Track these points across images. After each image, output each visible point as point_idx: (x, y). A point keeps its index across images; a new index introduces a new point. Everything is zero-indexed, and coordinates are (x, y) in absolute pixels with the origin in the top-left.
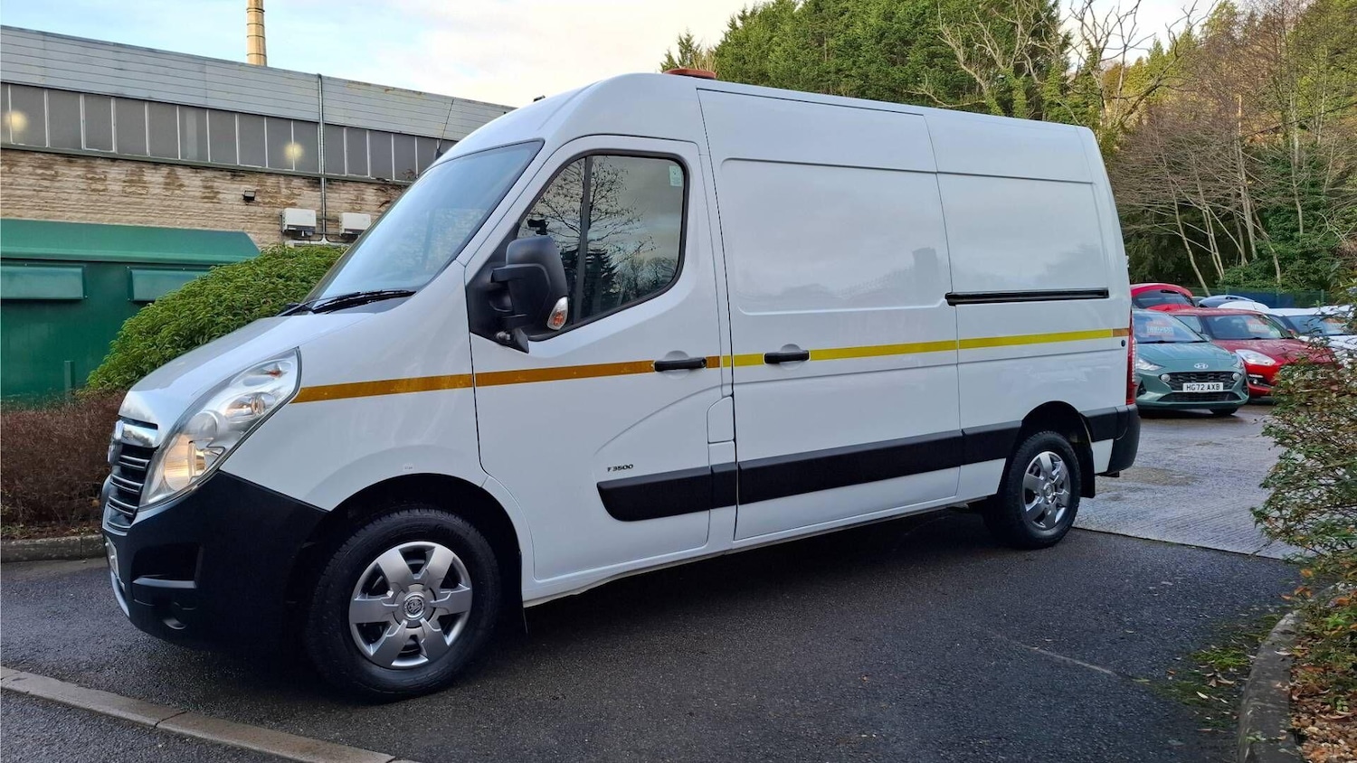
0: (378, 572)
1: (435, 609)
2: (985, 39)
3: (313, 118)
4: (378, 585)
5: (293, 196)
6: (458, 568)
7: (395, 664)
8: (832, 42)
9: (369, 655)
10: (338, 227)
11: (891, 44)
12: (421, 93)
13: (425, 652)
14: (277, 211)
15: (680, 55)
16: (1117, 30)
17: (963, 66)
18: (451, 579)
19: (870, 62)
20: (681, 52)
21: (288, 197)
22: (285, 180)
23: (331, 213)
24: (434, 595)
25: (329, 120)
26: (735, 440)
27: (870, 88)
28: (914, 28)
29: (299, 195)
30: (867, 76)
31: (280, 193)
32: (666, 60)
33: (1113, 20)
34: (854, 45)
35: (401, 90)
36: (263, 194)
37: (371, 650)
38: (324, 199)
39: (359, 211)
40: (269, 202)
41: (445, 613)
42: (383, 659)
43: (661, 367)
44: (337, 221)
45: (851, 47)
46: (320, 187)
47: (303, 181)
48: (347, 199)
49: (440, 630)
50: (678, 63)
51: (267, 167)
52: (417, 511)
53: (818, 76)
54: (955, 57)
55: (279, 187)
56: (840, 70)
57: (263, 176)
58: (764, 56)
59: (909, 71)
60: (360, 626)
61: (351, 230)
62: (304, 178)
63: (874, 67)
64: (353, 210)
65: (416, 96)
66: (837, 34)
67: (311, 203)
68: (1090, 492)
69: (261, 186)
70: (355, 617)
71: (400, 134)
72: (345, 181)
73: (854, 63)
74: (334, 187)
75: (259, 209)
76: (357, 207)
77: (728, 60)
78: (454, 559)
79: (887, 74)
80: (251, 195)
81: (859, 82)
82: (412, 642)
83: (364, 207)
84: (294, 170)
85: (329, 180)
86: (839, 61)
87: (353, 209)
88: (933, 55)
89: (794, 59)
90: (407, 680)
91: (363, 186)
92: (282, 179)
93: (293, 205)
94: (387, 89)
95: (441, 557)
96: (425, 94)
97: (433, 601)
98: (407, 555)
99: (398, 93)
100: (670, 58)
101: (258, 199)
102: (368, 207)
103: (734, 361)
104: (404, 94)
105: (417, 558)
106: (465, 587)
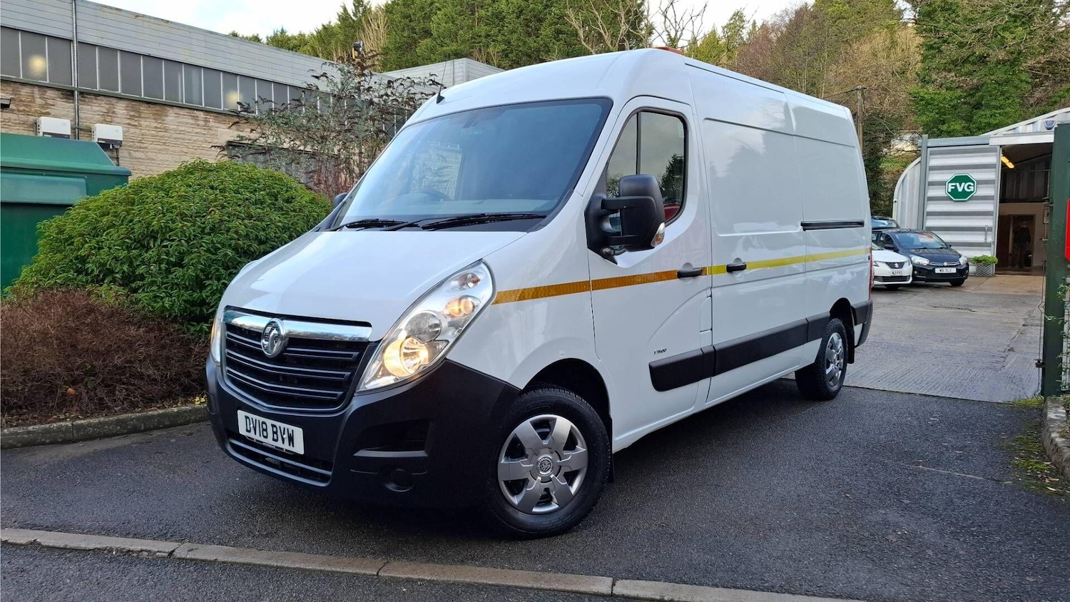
0: (516, 440)
1: (561, 467)
2: (599, 24)
3: (68, 35)
4: (517, 450)
5: (47, 105)
6: (575, 434)
7: (535, 510)
8: (483, 12)
9: (515, 504)
10: (90, 136)
11: (527, 19)
12: (168, 22)
13: (555, 500)
14: (31, 119)
15: (354, 9)
16: (689, 27)
17: (583, 43)
18: (571, 443)
19: (512, 32)
20: (354, 5)
21: (42, 106)
22: (39, 91)
23: (84, 124)
24: (559, 456)
25: (83, 38)
26: (711, 329)
27: (512, 52)
28: (545, 9)
29: (53, 105)
30: (509, 43)
31: (34, 102)
32: (342, 10)
33: (687, 18)
34: (499, 17)
35: (150, 17)
36: (17, 103)
37: (516, 500)
38: (77, 111)
39: (110, 123)
40: (24, 110)
41: (569, 470)
42: (525, 507)
43: (681, 275)
44: (89, 131)
45: (497, 18)
46: (74, 100)
47: (57, 92)
48: (99, 111)
49: (566, 483)
50: (352, 14)
51: (21, 78)
52: (540, 390)
53: (472, 38)
54: (577, 35)
55: (33, 97)
56: (489, 36)
57: (16, 86)
58: (427, 18)
59: (541, 42)
60: (506, 483)
61: (103, 140)
62: (58, 89)
63: (515, 36)
64: (105, 122)
65: (163, 23)
66: (486, 7)
67: (64, 113)
68: (851, 361)
69: (16, 95)
70: (503, 477)
71: (149, 56)
72: (97, 95)
73: (499, 31)
74: (87, 100)
75: (13, 116)
76: (109, 119)
77: (397, 17)
78: (572, 427)
79: (525, 43)
80: (7, 102)
81: (504, 47)
82: (545, 493)
83: (115, 119)
84: (48, 82)
85: (82, 93)
86: (488, 28)
87: (105, 120)
88: (559, 32)
89: (453, 22)
90: (545, 522)
91: (114, 101)
92: (36, 90)
93: (47, 114)
94: (137, 16)
95: (563, 425)
96: (172, 22)
97: (558, 461)
98: (537, 425)
99: (147, 20)
100: (345, 9)
101: (12, 106)
102: (119, 120)
103: (713, 270)
104: (152, 21)
105: (544, 428)
106: (581, 448)
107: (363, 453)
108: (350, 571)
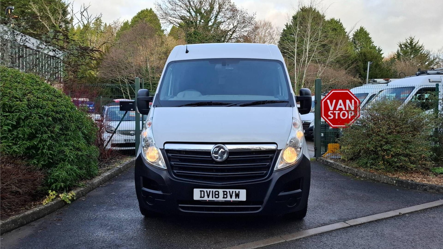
17: (40, 20)
107: (281, 194)
108: (277, 243)
